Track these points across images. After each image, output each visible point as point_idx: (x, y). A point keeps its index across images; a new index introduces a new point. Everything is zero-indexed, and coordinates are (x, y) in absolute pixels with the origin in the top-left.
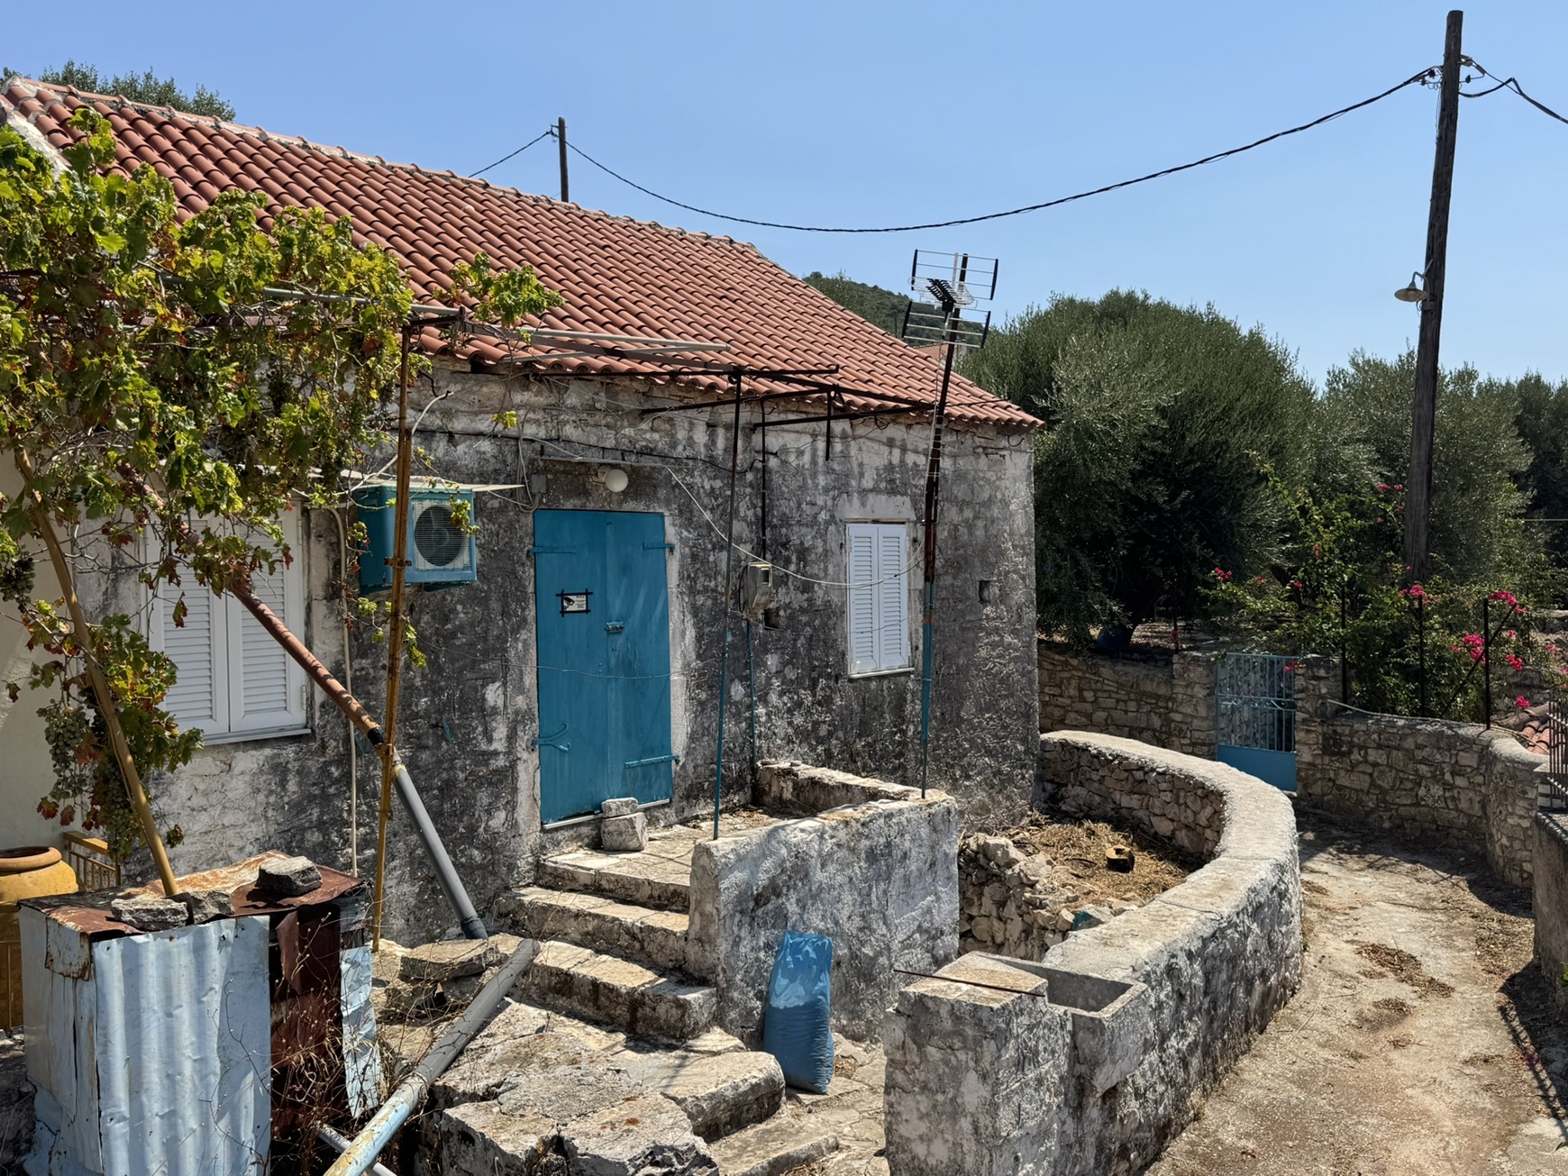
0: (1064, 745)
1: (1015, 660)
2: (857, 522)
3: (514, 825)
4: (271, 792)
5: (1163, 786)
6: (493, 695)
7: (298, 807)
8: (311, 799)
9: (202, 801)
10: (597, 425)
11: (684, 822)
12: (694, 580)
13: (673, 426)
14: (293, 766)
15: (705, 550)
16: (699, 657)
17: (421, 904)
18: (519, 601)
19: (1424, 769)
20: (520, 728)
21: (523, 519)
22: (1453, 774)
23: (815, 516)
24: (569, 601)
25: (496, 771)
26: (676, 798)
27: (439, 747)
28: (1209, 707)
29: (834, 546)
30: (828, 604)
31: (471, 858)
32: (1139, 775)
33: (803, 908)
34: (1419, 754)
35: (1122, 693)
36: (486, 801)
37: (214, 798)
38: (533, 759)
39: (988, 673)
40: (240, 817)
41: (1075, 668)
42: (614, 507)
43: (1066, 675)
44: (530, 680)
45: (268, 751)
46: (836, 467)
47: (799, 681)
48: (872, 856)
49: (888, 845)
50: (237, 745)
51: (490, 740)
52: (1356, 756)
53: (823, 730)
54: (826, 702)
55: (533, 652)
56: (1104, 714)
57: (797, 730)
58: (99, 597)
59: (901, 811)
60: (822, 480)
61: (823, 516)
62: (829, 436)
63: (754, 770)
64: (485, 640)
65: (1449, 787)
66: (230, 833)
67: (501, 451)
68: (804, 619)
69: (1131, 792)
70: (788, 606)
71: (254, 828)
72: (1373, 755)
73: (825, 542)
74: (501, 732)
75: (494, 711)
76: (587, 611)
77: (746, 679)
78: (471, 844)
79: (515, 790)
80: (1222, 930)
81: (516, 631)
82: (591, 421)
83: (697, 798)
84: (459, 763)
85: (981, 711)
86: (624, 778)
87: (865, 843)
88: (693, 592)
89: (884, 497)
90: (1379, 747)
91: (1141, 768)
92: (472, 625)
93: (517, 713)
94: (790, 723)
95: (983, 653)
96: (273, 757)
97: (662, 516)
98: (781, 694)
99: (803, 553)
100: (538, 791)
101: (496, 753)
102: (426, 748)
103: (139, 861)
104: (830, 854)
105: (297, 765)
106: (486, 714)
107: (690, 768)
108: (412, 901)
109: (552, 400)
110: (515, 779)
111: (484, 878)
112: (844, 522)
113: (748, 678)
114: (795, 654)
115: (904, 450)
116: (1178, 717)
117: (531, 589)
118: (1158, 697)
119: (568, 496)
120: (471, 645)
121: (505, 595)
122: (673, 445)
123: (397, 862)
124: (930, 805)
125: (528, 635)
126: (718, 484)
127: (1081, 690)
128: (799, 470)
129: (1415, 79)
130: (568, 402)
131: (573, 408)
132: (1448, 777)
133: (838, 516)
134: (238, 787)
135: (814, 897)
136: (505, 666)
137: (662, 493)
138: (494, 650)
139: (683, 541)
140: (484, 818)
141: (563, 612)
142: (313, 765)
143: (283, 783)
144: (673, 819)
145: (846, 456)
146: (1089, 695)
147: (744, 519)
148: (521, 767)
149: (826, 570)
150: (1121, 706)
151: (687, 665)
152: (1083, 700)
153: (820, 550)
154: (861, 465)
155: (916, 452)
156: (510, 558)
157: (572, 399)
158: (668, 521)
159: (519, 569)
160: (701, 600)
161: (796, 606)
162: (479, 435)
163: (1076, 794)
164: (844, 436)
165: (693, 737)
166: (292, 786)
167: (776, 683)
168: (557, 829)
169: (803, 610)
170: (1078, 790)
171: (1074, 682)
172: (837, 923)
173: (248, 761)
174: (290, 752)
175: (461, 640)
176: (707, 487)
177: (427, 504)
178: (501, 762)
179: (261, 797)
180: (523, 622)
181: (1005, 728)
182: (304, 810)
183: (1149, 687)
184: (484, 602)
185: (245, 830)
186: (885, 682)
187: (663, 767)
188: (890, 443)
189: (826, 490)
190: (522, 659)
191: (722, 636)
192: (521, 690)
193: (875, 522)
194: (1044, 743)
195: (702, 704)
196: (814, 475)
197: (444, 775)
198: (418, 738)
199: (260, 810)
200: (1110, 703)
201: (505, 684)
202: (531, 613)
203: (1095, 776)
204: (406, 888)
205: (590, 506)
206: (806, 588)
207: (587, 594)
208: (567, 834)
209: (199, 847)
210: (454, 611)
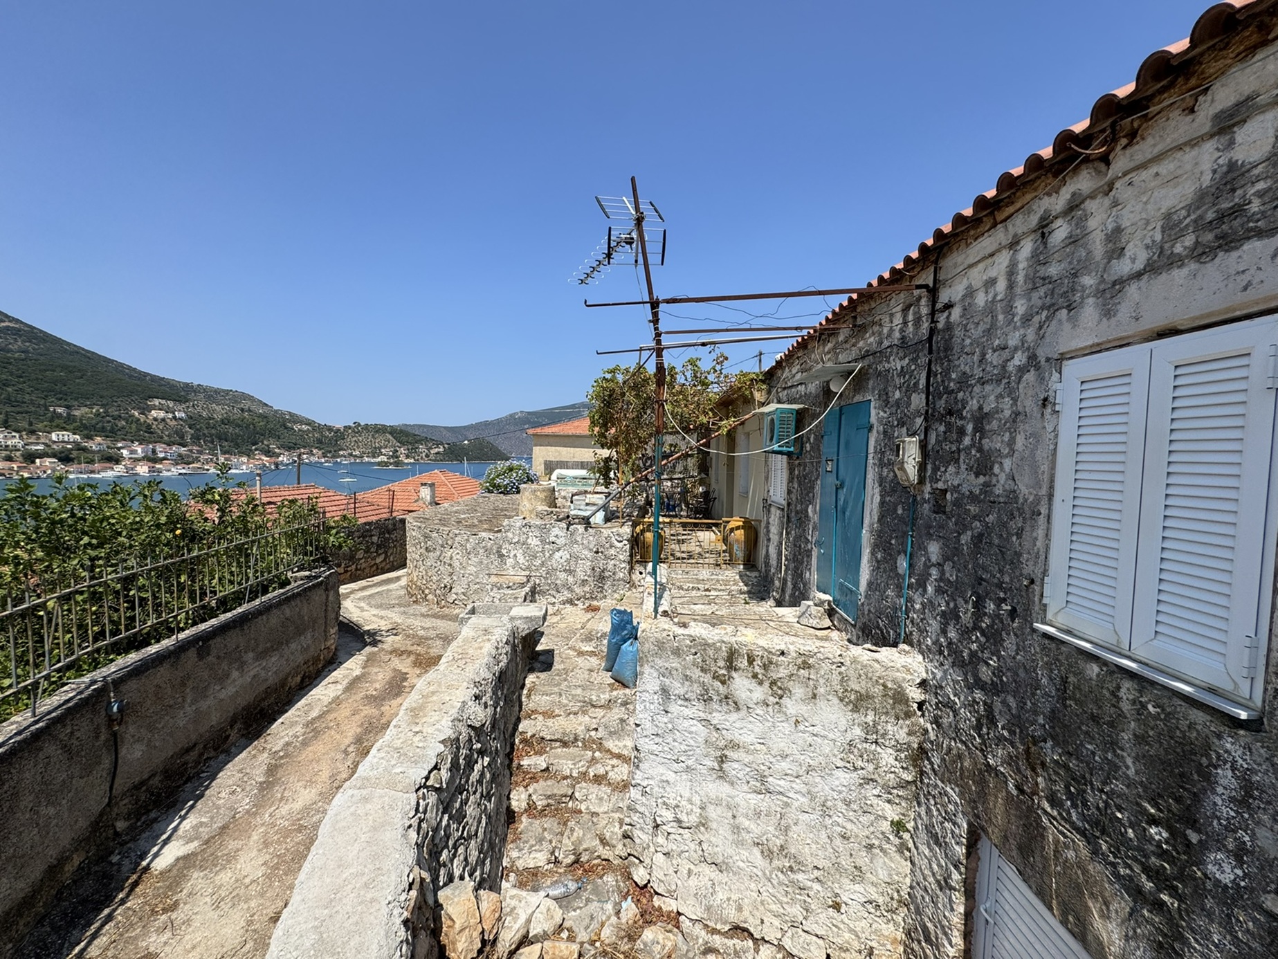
2: (1097, 349)
6: (810, 510)
12: (883, 453)
15: (892, 426)
16: (879, 521)
18: (819, 463)
20: (814, 532)
24: (828, 465)
29: (1029, 404)
30: (1012, 495)
38: (816, 551)
44: (818, 508)
45: (779, 512)
51: (808, 534)
54: (994, 638)
55: (820, 492)
61: (1019, 359)
64: (811, 481)
68: (973, 509)
70: (956, 489)
73: (1015, 400)
74: (811, 531)
76: (832, 471)
81: (817, 479)
84: (802, 539)
86: (839, 589)
88: (881, 464)
94: (944, 632)
97: (870, 402)
98: (939, 591)
100: (816, 570)
101: (809, 541)
106: (808, 520)
107: (865, 608)
112: (1054, 362)
114: (957, 551)
117: (822, 457)
120: (808, 484)
121: (817, 459)
122: (881, 341)
125: (819, 482)
126: (906, 362)
133: (1042, 354)
136: (814, 497)
137: (871, 383)
138: (812, 488)
141: (826, 471)
142: (784, 521)
153: (1007, 413)
156: (819, 439)
158: (873, 405)
159: (821, 445)
160: (885, 471)
161: (966, 490)
167: (934, 572)
169: (973, 498)
175: (807, 480)
176: (899, 367)
180: (819, 476)
184: (813, 462)
187: (854, 595)
190: (817, 493)
192: (816, 512)
195: (878, 562)
201: (813, 507)
202: (821, 470)
206: (983, 467)
207: (832, 460)
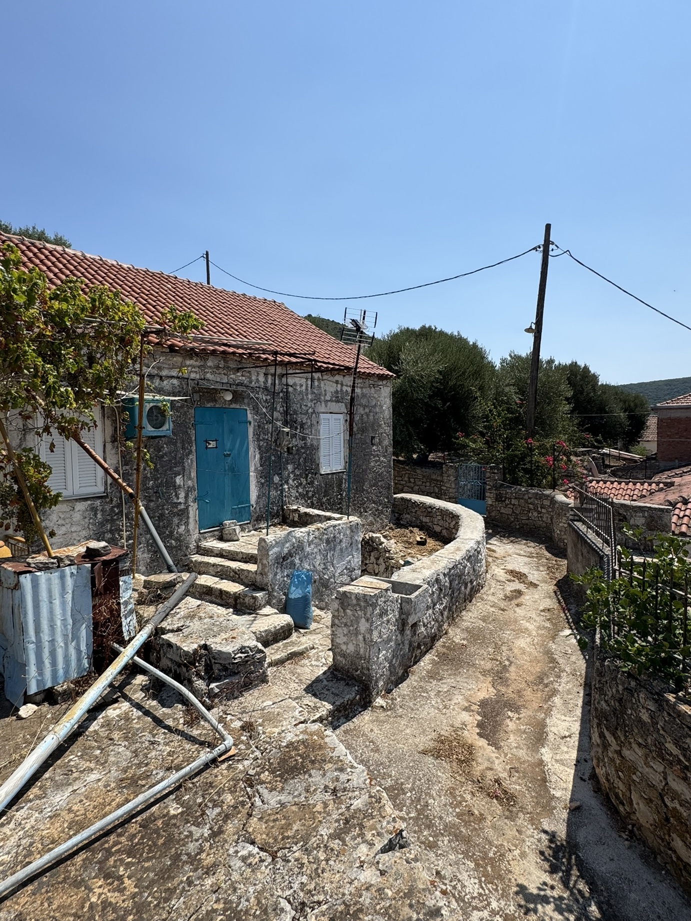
0: (402, 499)
1: (385, 467)
2: (323, 413)
3: (188, 531)
4: (91, 518)
5: (438, 514)
6: (179, 480)
7: (102, 524)
8: (107, 521)
9: (63, 522)
10: (220, 374)
11: (255, 530)
12: (259, 435)
13: (250, 374)
14: (100, 508)
15: (263, 423)
16: (261, 466)
17: (152, 561)
18: (189, 443)
19: (531, 506)
20: (190, 493)
21: (190, 410)
22: (541, 508)
23: (307, 411)
24: (209, 444)
25: (180, 510)
26: (252, 521)
27: (158, 501)
28: (456, 484)
29: (315, 423)
30: (312, 445)
31: (171, 543)
32: (429, 510)
33: (302, 561)
34: (529, 501)
35: (425, 480)
36: (177, 522)
37: (67, 521)
38: (196, 506)
39: (374, 472)
40: (79, 528)
41: (407, 470)
42: (227, 406)
43: (404, 472)
44: (193, 474)
45: (89, 502)
46: (316, 392)
47: (301, 475)
48: (328, 542)
49: (334, 537)
50: (76, 500)
51: (178, 498)
52: (507, 502)
53: (310, 494)
54: (312, 483)
55: (195, 463)
56: (417, 487)
57: (300, 494)
58: (18, 441)
59: (339, 525)
60: (310, 397)
61: (310, 411)
62: (312, 379)
63: (283, 510)
64: (175, 459)
65: (540, 513)
66: (74, 534)
67: (181, 384)
68: (303, 451)
69: (426, 516)
70: (296, 446)
71: (84, 532)
72: (513, 501)
73: (311, 421)
74: (182, 495)
75: (180, 486)
76: (216, 447)
77: (279, 474)
78: (171, 538)
79: (188, 518)
80: (456, 565)
81: (188, 455)
82: (217, 372)
83: (260, 520)
84: (166, 507)
85: (371, 486)
86: (231, 513)
87: (325, 536)
88: (258, 440)
89: (334, 403)
90: (516, 498)
91: (430, 507)
92: (170, 453)
93: (188, 487)
94: (297, 492)
95: (372, 464)
96: (91, 504)
97: (246, 410)
98: (294, 480)
99: (302, 425)
100: (197, 518)
101: (180, 503)
102: (153, 501)
103: (37, 546)
104: (312, 541)
105: (101, 507)
106: (176, 488)
107: (258, 509)
108: (149, 561)
109: (202, 363)
110: (188, 513)
111: (176, 551)
112: (319, 413)
113: (281, 474)
114: (299, 464)
115: (342, 385)
116: (445, 488)
117: (193, 439)
118: (437, 481)
119: (208, 402)
120: (170, 461)
121: (183, 441)
122: (251, 382)
123: (142, 545)
124: (350, 522)
125: (193, 457)
126: (269, 397)
127: (409, 478)
128: (301, 392)
129: (533, 249)
130: (208, 364)
131: (210, 367)
132: (539, 509)
133: (316, 411)
134: (77, 516)
135: (306, 557)
136: (184, 469)
137: (246, 401)
138: (180, 463)
139: (255, 420)
140: (176, 528)
141: (207, 448)
142: (108, 508)
143: (95, 515)
144: (251, 528)
145: (319, 387)
146: (412, 480)
147: (279, 412)
148: (190, 509)
149: (311, 432)
150: (424, 484)
151: (256, 469)
152: (410, 482)
153: (309, 424)
154: (325, 391)
155: (347, 386)
156: (185, 426)
157: (210, 363)
158: (248, 412)
159: (189, 430)
160: (262, 443)
161: (300, 446)
162: (172, 377)
163: (407, 517)
164: (319, 379)
165: (259, 497)
166: (99, 516)
167: (292, 476)
168: (205, 533)
169: (302, 448)
170: (407, 516)
171: (407, 475)
172: (314, 567)
173: (81, 506)
174: (98, 502)
175: (166, 459)
176: (264, 399)
177: (152, 405)
178: (182, 507)
179: (87, 520)
180: (190, 452)
181: (380, 493)
182: (104, 525)
183: (434, 477)
184: (175, 444)
185: (81, 533)
186: (335, 476)
187: (247, 508)
188: (337, 382)
189: (312, 401)
190: (190, 466)
191: (270, 458)
192: (190, 478)
193: (331, 413)
194: (395, 498)
195: (262, 484)
196: (307, 395)
197: (160, 512)
198: (149, 497)
199: (86, 525)
200: (420, 483)
201: (183, 476)
202: (194, 448)
203: (414, 511)
204: (145, 555)
205: (217, 406)
206: (304, 439)
207: (216, 440)
208: (209, 534)
209: (61, 540)
210: (163, 447)
